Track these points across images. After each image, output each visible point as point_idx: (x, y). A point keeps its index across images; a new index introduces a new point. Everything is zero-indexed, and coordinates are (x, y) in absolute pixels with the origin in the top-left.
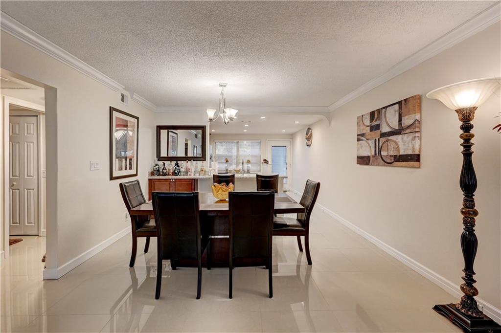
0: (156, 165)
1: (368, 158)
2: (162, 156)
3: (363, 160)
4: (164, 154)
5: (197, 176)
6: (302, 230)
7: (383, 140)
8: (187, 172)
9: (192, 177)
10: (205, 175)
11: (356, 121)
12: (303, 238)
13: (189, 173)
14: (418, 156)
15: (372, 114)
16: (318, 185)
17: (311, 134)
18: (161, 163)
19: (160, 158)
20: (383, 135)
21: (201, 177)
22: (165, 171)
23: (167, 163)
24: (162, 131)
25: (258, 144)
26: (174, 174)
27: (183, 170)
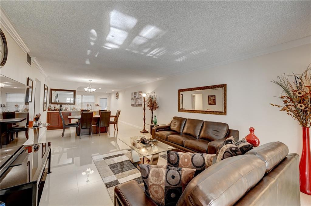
0: (50, 106)
1: (133, 104)
2: (52, 102)
3: (133, 105)
4: (53, 101)
5: (71, 111)
6: (116, 123)
7: (136, 100)
8: (66, 109)
9: (69, 111)
10: (75, 110)
11: (131, 94)
12: (116, 125)
13: (67, 110)
14: (141, 104)
15: (134, 93)
16: (120, 111)
17: (118, 95)
18: (52, 105)
19: (52, 103)
20: (136, 99)
21: (73, 111)
22: (55, 109)
23: (56, 105)
24: (53, 91)
25: (93, 97)
26: (60, 110)
27: (64, 108)
